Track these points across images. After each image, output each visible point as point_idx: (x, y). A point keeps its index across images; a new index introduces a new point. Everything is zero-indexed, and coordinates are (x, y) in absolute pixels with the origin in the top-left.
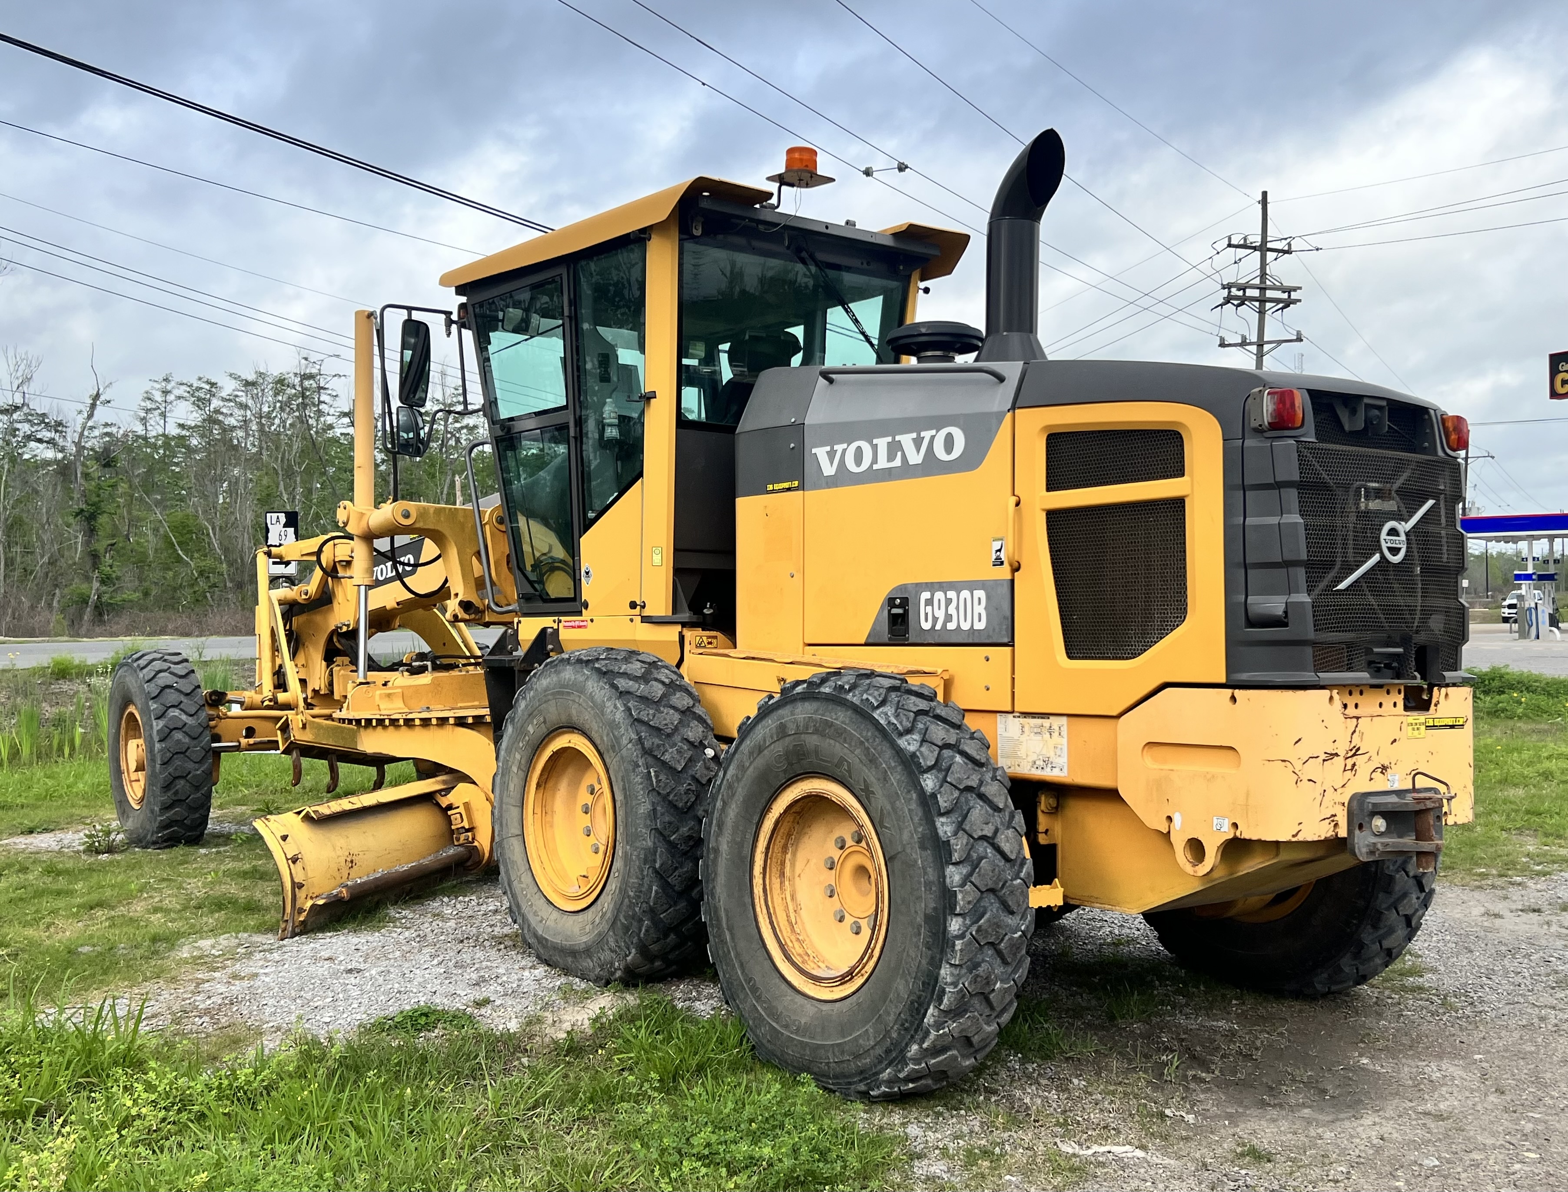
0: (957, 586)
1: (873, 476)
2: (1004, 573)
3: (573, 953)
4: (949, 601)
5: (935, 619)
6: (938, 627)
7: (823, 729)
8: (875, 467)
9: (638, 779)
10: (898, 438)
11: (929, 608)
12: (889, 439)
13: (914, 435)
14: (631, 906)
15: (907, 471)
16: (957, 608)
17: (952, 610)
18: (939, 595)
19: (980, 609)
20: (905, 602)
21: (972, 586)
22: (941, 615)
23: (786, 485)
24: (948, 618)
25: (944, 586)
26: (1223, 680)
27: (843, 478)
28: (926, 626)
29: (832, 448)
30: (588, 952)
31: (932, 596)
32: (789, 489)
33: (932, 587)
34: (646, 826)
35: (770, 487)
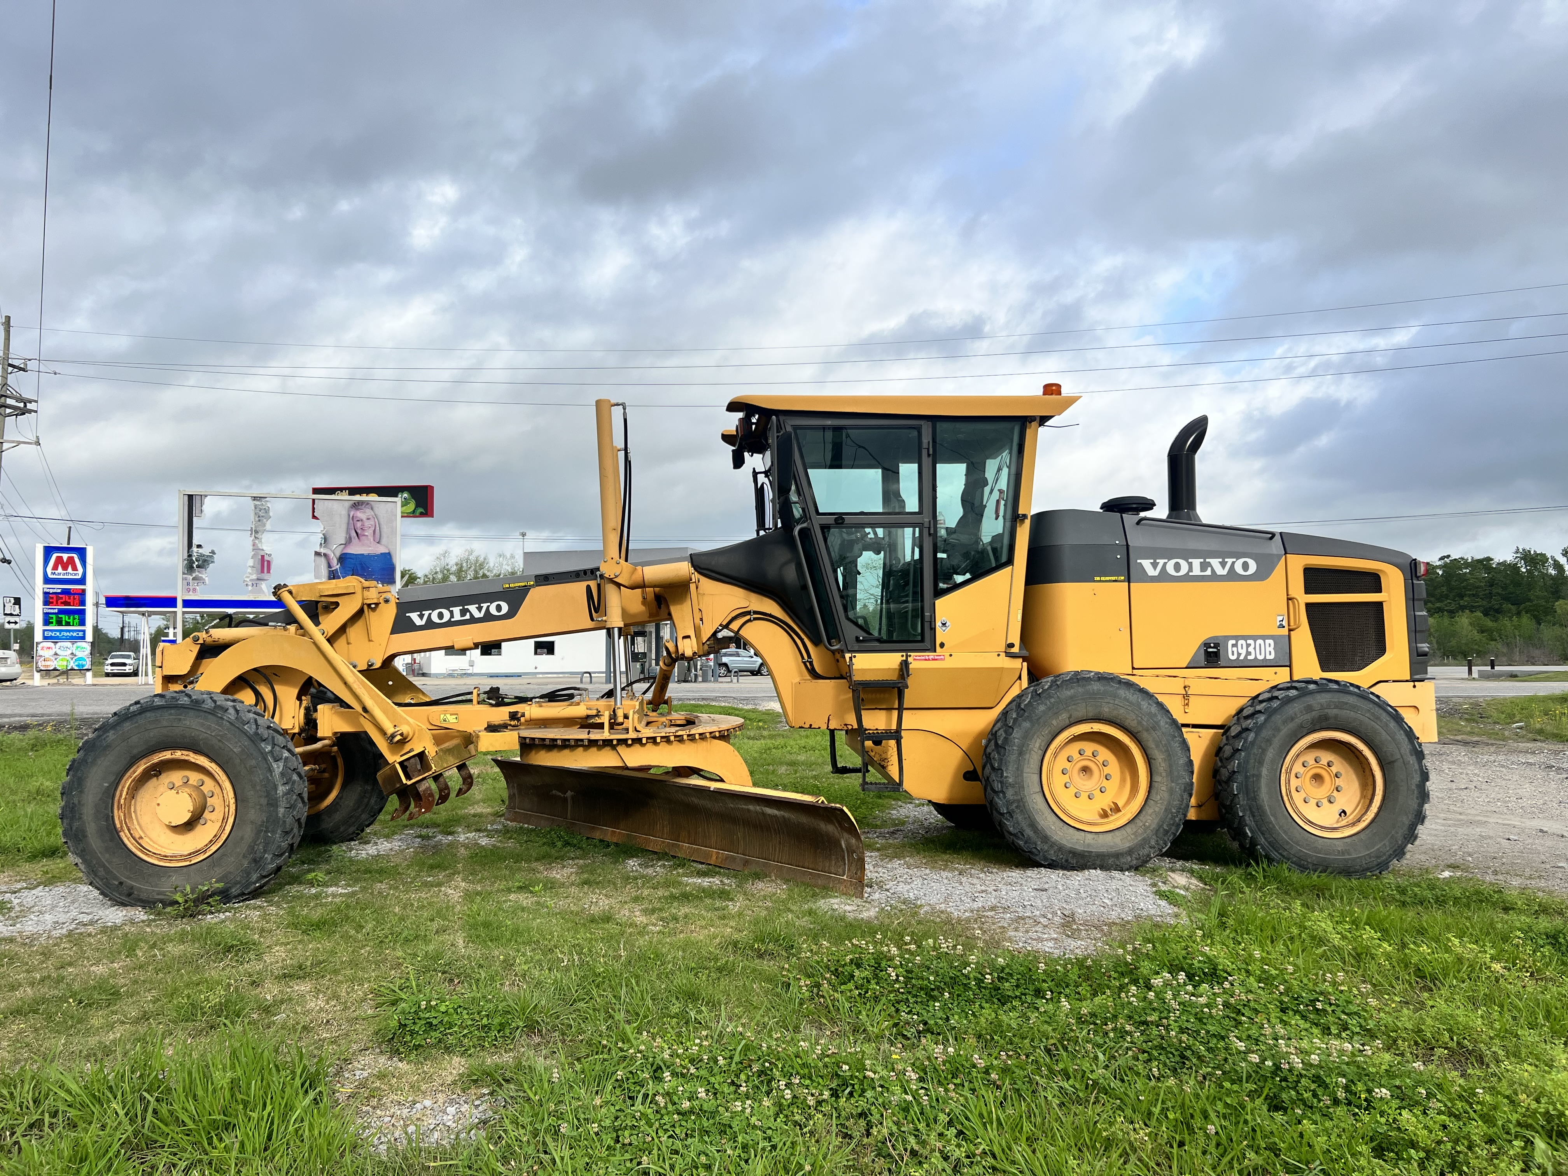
0: (1255, 638)
1: (1188, 578)
2: (1285, 632)
3: (1117, 855)
4: (1248, 645)
5: (1239, 654)
6: (1242, 658)
7: (1341, 706)
8: (1191, 574)
9: (1177, 744)
10: (1207, 560)
11: (1235, 649)
12: (1202, 560)
13: (1221, 560)
14: (1173, 818)
15: (1214, 577)
16: (1255, 648)
17: (1251, 649)
18: (1241, 642)
19: (1272, 649)
20: (1216, 645)
21: (1264, 638)
22: (1243, 652)
23: (1113, 578)
24: (1248, 653)
25: (1245, 638)
26: (1409, 678)
27: (1164, 577)
28: (1232, 657)
29: (1155, 561)
30: (1130, 852)
31: (1237, 643)
32: (1114, 581)
33: (1237, 638)
34: (1185, 770)
35: (1098, 579)
